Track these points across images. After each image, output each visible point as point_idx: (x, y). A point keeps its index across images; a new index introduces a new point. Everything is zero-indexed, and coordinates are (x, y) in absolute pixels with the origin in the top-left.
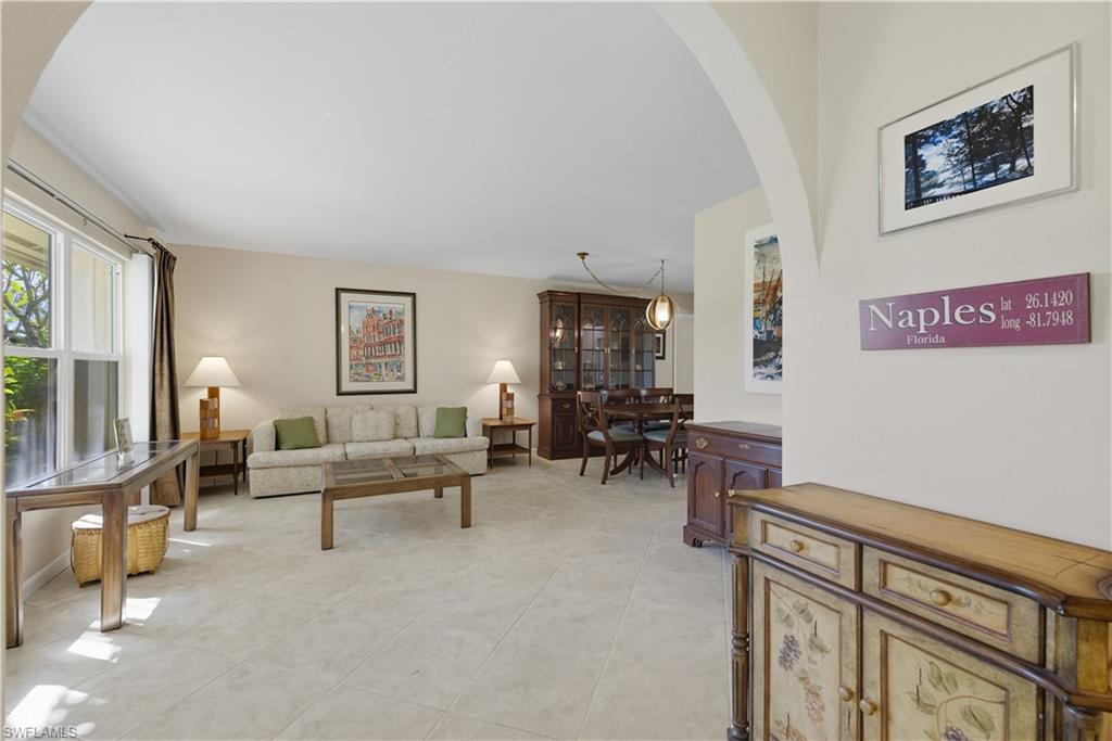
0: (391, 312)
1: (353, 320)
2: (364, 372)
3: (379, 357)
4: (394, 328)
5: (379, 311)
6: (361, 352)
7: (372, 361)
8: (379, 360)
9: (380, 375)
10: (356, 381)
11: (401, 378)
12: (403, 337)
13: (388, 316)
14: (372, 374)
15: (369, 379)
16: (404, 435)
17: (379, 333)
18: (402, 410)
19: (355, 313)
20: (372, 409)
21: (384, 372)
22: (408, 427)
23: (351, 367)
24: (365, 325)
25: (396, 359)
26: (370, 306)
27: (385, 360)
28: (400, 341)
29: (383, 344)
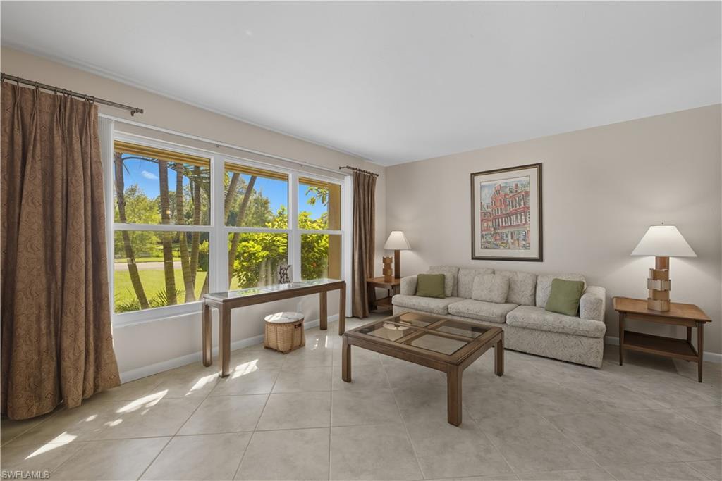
0: (516, 185)
1: (485, 196)
2: (492, 241)
3: (505, 227)
4: (520, 200)
5: (506, 187)
6: (490, 224)
7: (499, 231)
8: (504, 231)
9: (507, 243)
10: (486, 248)
11: (527, 247)
12: (528, 208)
13: (514, 190)
14: (499, 242)
15: (497, 247)
16: (518, 301)
17: (506, 206)
18: (520, 277)
19: (486, 191)
20: (494, 273)
21: (510, 241)
22: (523, 294)
23: (482, 236)
24: (494, 200)
25: (521, 229)
26: (498, 183)
27: (512, 230)
28: (526, 210)
29: (509, 215)
